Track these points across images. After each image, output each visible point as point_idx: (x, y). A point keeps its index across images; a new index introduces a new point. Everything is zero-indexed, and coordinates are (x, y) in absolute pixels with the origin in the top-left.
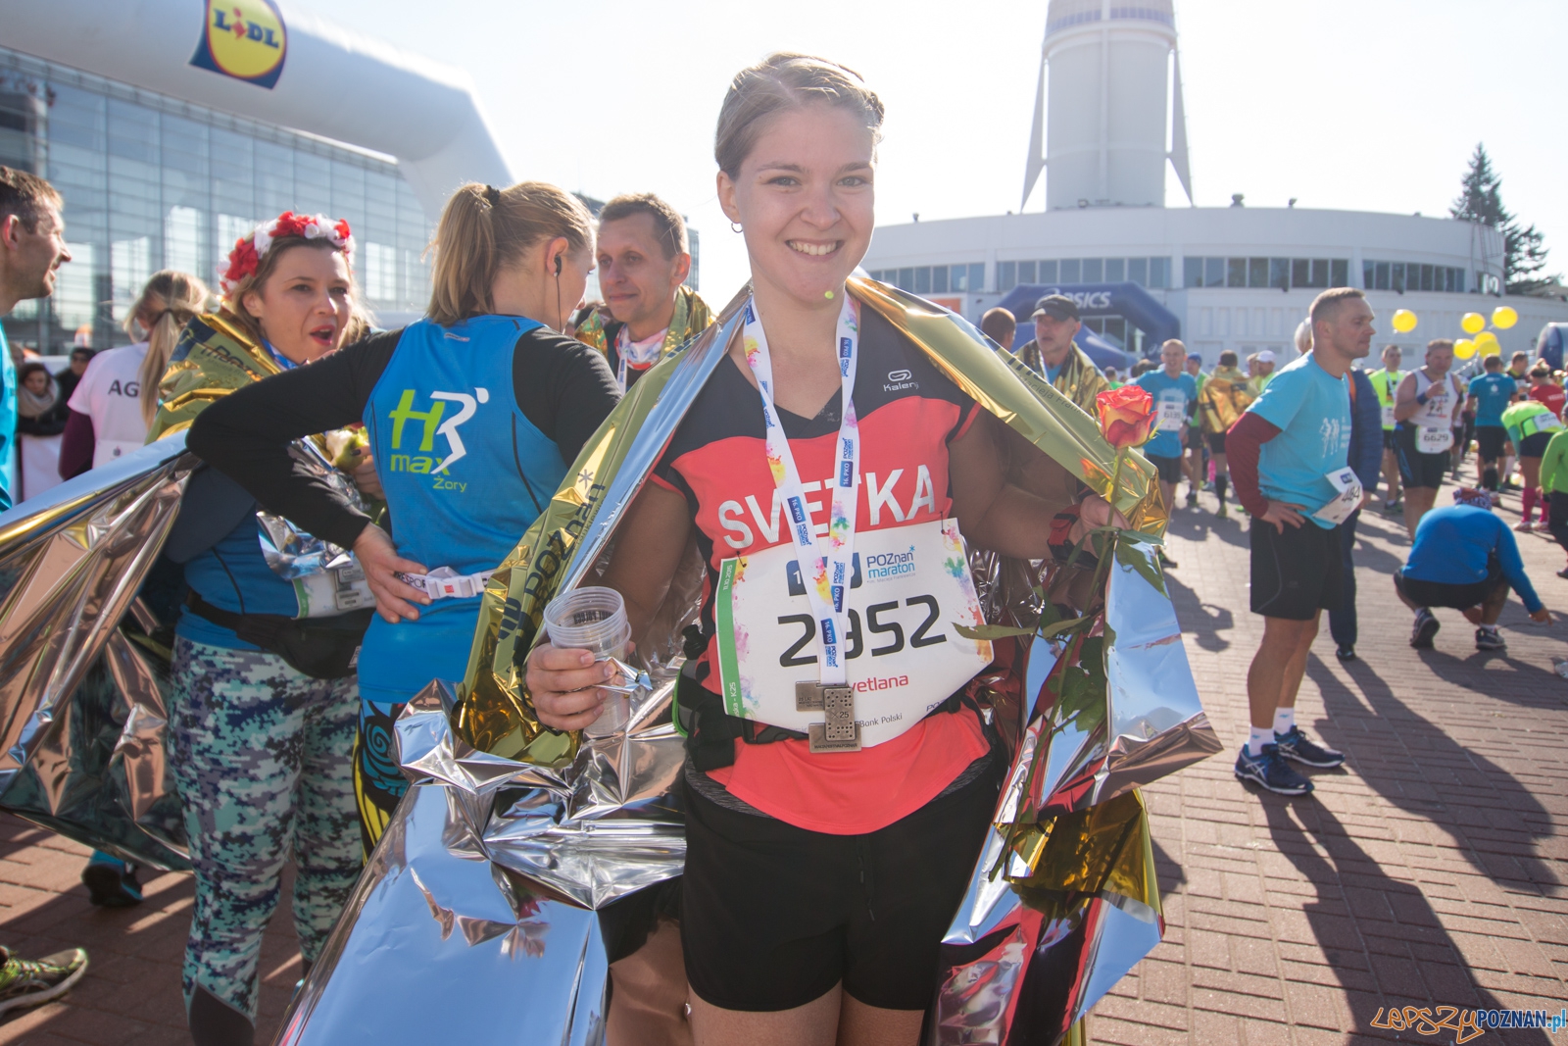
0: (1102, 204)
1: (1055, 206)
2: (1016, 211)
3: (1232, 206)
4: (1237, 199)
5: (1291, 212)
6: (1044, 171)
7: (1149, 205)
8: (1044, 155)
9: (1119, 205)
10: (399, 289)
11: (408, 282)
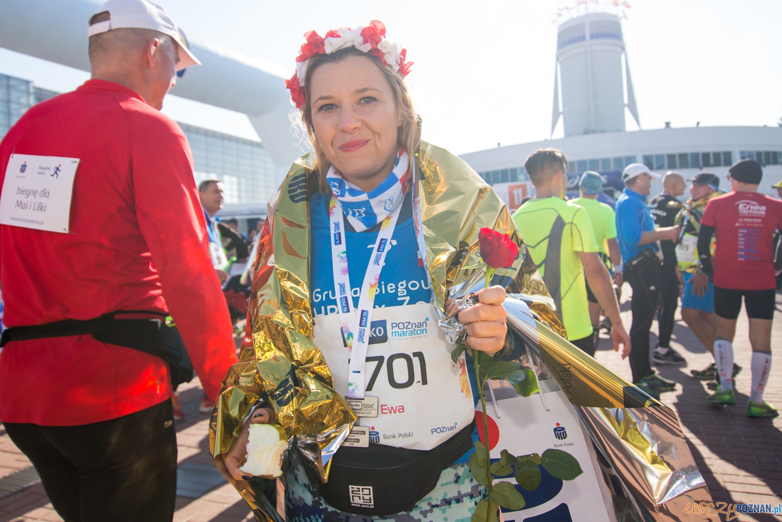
0: (594, 131)
1: (568, 134)
2: (549, 138)
3: (665, 128)
4: (668, 124)
5: (698, 130)
6: (561, 118)
7: (618, 130)
8: (561, 109)
9: (602, 131)
10: (240, 197)
11: (243, 194)
